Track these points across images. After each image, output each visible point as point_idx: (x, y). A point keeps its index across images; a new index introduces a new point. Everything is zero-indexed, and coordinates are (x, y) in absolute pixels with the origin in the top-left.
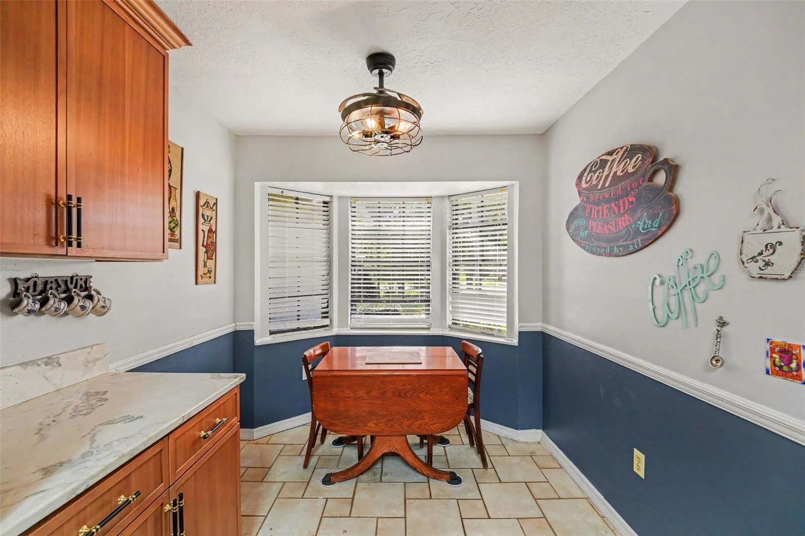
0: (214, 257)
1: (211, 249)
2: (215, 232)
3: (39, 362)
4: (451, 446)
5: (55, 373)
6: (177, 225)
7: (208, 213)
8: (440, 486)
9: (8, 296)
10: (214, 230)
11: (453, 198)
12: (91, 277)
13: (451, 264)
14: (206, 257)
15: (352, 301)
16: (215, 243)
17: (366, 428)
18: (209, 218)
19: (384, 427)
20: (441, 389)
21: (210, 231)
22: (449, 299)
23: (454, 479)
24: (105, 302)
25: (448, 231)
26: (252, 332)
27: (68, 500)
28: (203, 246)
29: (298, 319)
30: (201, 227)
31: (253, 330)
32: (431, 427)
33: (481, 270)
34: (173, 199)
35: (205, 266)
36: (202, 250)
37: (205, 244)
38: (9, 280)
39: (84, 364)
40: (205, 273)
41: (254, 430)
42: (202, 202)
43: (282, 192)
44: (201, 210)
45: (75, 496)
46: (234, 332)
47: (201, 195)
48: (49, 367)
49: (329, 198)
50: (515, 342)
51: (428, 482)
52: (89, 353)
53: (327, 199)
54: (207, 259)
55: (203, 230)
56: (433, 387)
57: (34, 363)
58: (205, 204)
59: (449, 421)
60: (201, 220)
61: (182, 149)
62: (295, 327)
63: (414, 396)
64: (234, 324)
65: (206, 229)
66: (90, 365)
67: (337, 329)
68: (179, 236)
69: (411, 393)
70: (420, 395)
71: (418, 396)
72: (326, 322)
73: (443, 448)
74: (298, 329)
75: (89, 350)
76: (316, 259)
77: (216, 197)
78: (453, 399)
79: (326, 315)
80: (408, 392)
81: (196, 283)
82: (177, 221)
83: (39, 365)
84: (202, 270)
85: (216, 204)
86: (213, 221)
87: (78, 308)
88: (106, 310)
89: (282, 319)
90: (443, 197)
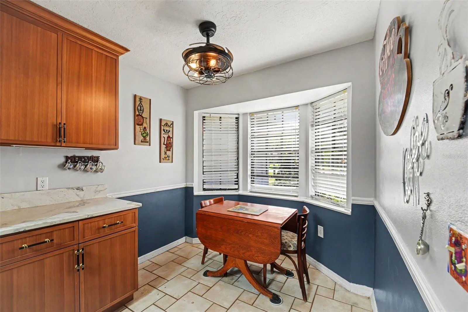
0: (171, 150)
1: (169, 146)
2: (172, 138)
3: (74, 188)
4: (293, 279)
5: (81, 193)
6: (147, 135)
7: (167, 128)
8: (265, 301)
9: (64, 162)
10: (171, 136)
11: (314, 104)
12: (99, 157)
13: (314, 152)
14: (166, 150)
15: (252, 176)
16: (172, 143)
17: (220, 249)
18: (168, 131)
19: (229, 250)
20: (262, 234)
21: (169, 137)
22: (311, 176)
23: (276, 299)
24: (102, 167)
25: (310, 128)
26: (193, 188)
27: (14, 232)
28: (164, 144)
29: (221, 184)
30: (162, 135)
31: (193, 187)
32: (256, 258)
33: (333, 155)
34: (145, 123)
35: (165, 153)
36: (163, 147)
37: (165, 143)
38: (64, 156)
39: (94, 191)
40: (166, 157)
41: (193, 239)
42: (163, 124)
43: (210, 115)
44: (162, 127)
45: (18, 232)
46: (186, 187)
47: (162, 120)
48: (78, 191)
49: (237, 115)
50: (349, 212)
51: (259, 295)
52: (97, 188)
53: (237, 116)
54: (167, 150)
55: (163, 137)
56: (257, 232)
57: (72, 188)
58: (165, 124)
59: (267, 257)
60: (163, 132)
61: (150, 100)
62: (219, 188)
63: (246, 235)
64: (185, 184)
65: (166, 136)
66: (97, 193)
67: (242, 191)
68: (149, 140)
69: (244, 233)
70: (250, 235)
71: (248, 235)
72: (236, 187)
73: (286, 278)
74: (221, 189)
75: (97, 186)
76: (229, 150)
77: (172, 121)
78: (270, 242)
79: (237, 183)
80: (242, 231)
81: (160, 162)
82: (147, 133)
83: (74, 189)
84: (163, 155)
85: (172, 124)
86: (171, 132)
87: (89, 169)
88: (102, 170)
89: (211, 183)
90: (307, 104)
